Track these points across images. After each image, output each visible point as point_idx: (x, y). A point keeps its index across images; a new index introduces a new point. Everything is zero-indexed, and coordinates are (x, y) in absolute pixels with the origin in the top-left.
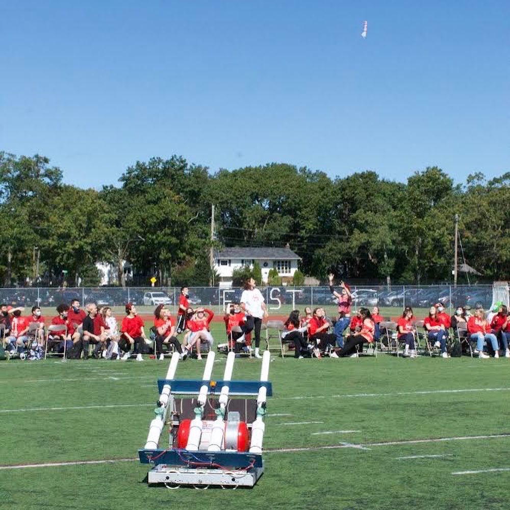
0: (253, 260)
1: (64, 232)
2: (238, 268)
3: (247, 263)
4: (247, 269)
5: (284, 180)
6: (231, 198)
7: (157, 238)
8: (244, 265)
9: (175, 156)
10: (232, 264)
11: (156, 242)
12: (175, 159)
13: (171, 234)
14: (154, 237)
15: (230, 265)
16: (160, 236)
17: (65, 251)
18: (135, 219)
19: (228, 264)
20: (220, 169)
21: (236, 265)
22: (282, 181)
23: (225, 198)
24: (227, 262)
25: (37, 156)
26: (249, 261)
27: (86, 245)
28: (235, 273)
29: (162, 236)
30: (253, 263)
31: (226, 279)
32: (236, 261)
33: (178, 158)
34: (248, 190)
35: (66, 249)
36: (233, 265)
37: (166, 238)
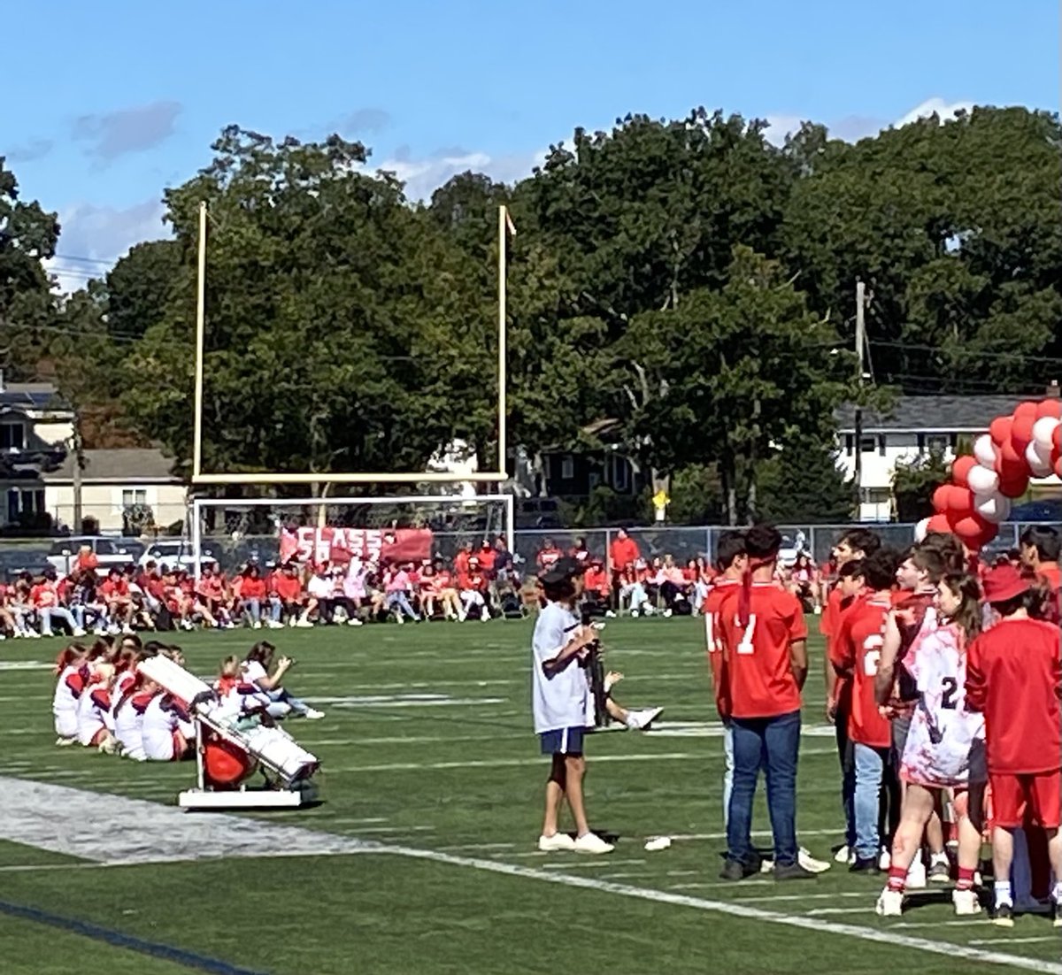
0: (953, 435)
1: (469, 372)
2: (909, 460)
3: (937, 444)
4: (936, 461)
5: (1032, 175)
6: (865, 237)
7: (721, 386)
8: (926, 449)
9: (702, 109)
10: (888, 450)
11: (719, 395)
12: (700, 121)
13: (763, 375)
14: (715, 381)
15: (882, 453)
16: (733, 379)
17: (472, 424)
18: (655, 331)
19: (877, 449)
20: (804, 126)
21: (902, 450)
22: (1027, 178)
23: (848, 239)
24: (872, 441)
25: (333, 141)
26: (941, 438)
27: (529, 407)
28: (901, 474)
29: (734, 381)
30: (953, 444)
31: (878, 494)
32: (902, 440)
33: (710, 115)
34: (919, 211)
35: (474, 419)
36: (893, 452)
37: (747, 383)
